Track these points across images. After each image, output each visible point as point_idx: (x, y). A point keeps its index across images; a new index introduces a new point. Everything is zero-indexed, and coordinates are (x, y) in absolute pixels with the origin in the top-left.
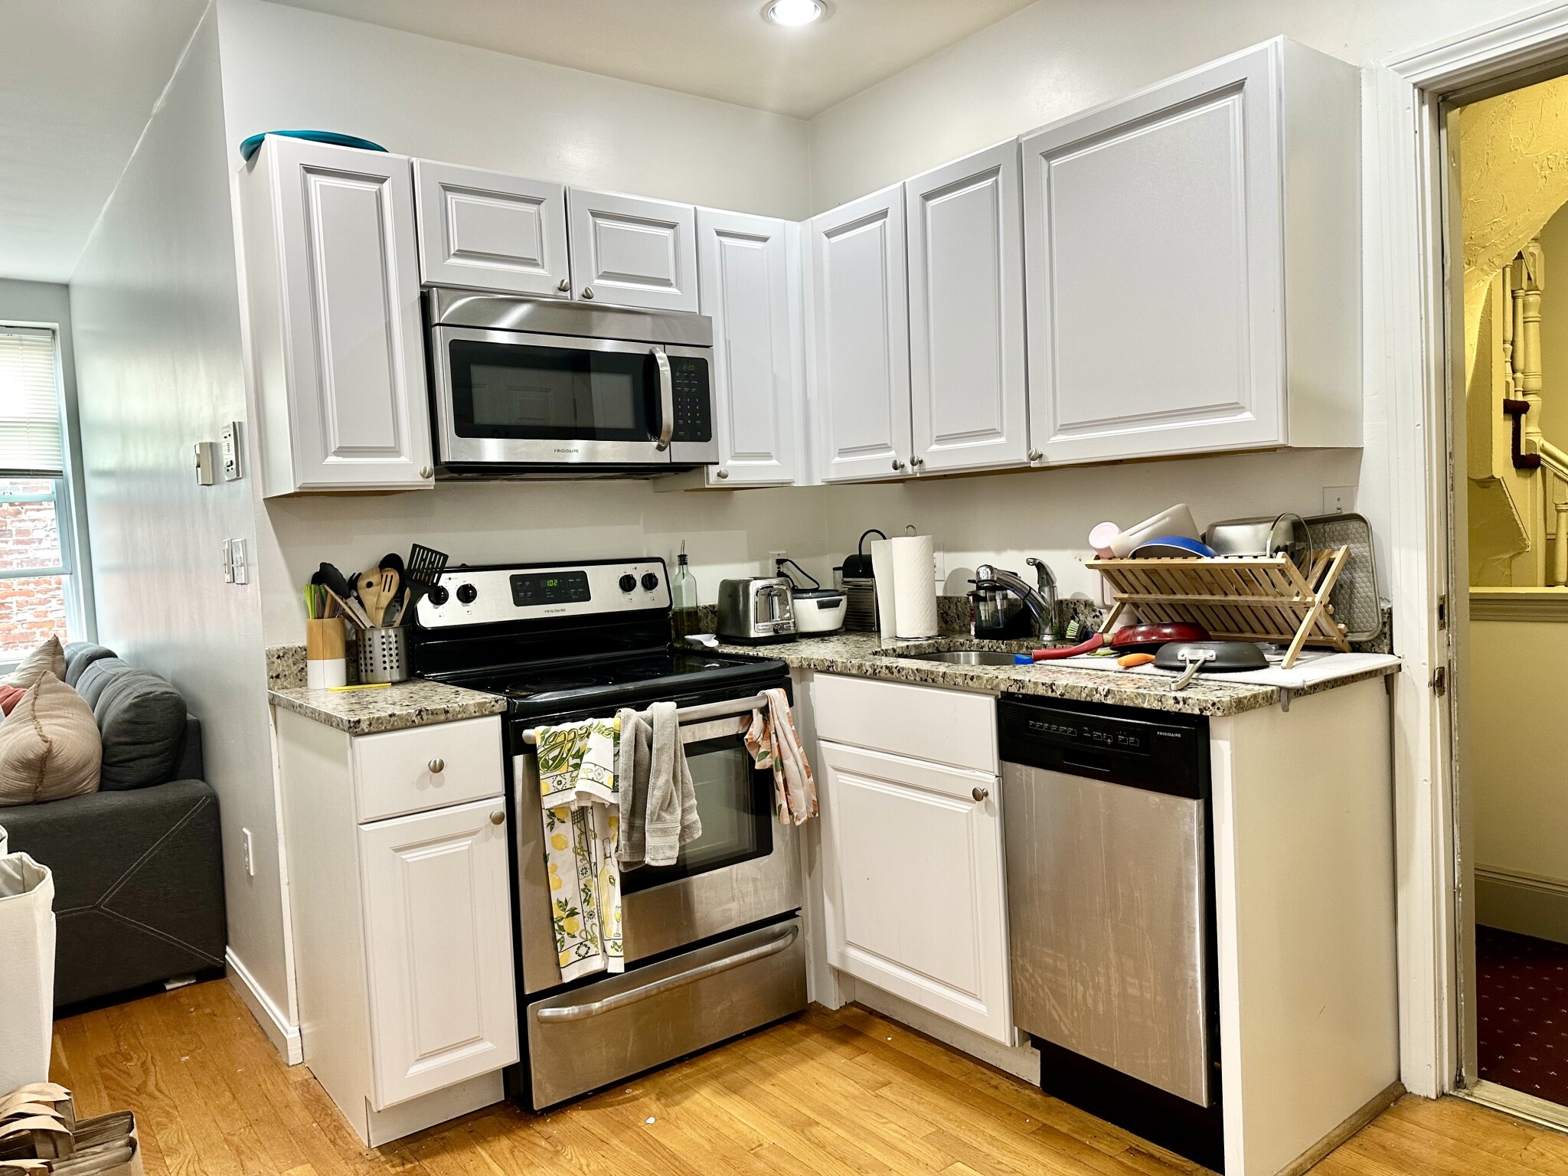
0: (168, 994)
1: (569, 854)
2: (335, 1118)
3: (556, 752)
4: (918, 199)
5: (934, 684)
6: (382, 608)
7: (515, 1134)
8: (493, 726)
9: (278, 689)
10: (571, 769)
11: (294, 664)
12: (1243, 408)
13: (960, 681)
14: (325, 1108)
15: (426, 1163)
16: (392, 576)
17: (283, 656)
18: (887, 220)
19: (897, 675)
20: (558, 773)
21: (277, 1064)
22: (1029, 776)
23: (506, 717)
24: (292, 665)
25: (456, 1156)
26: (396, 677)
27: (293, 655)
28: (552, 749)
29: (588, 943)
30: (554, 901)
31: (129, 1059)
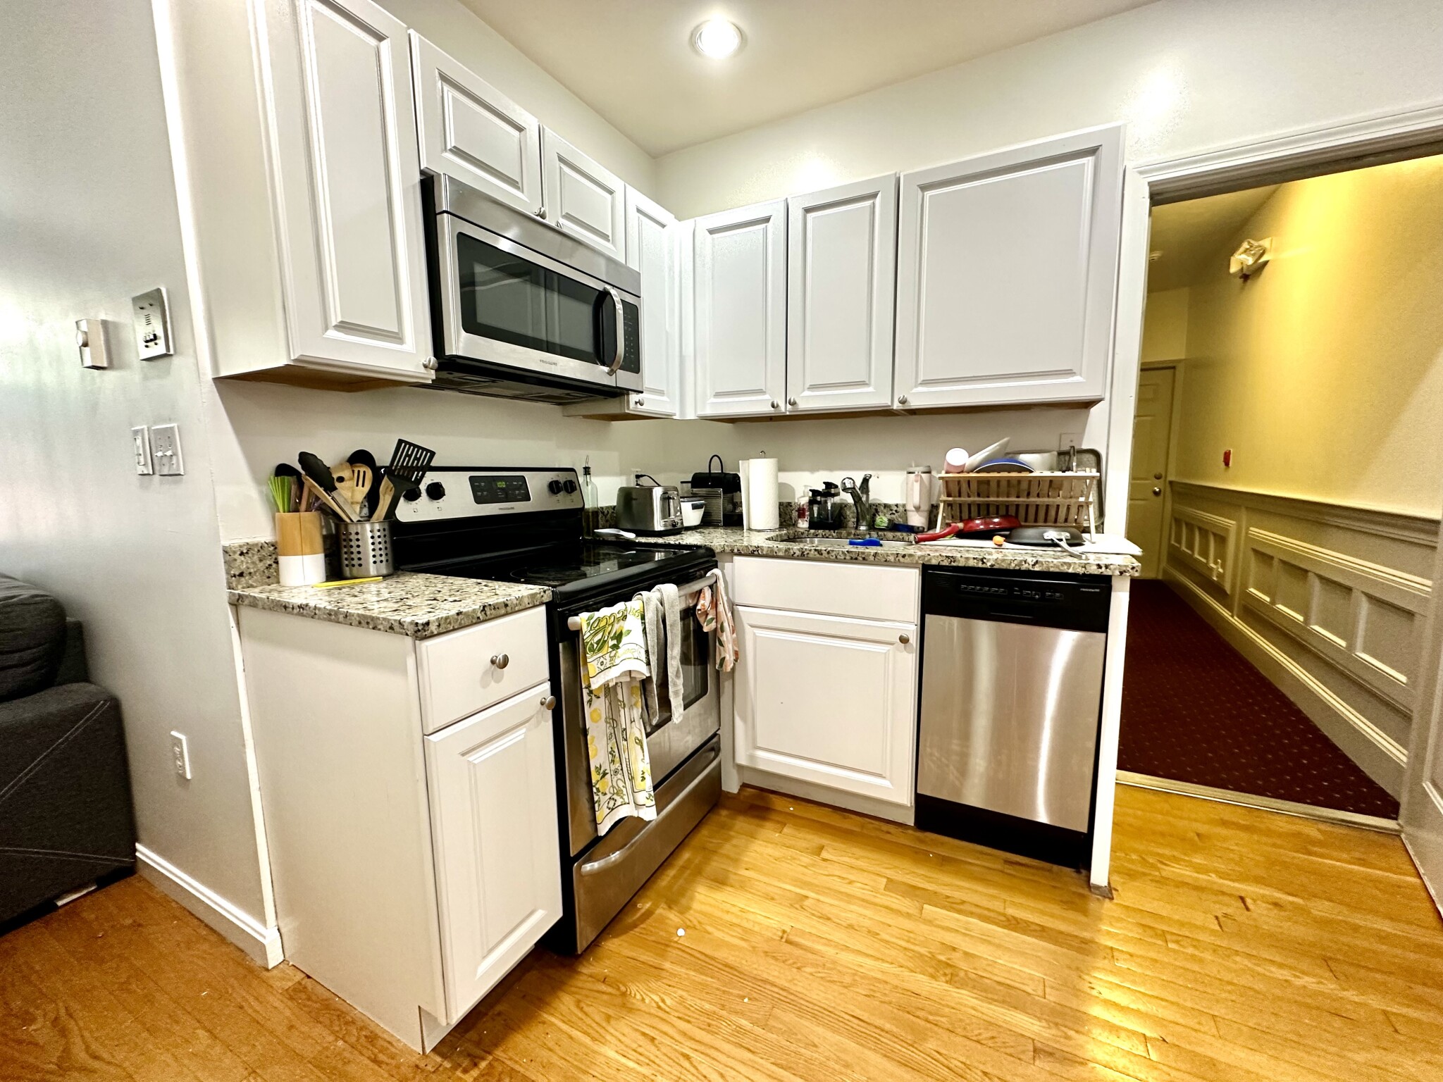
0: (61, 911)
1: (602, 724)
2: (360, 1024)
3: (599, 636)
4: (800, 212)
5: (865, 562)
6: (357, 503)
7: (571, 986)
8: (539, 615)
9: (243, 588)
10: (610, 650)
11: (261, 561)
12: (1075, 373)
13: (892, 558)
14: (341, 1015)
15: (499, 1053)
16: (364, 472)
17: (247, 553)
18: (770, 224)
19: (827, 556)
20: (600, 654)
21: (250, 970)
22: (951, 624)
23: (550, 607)
24: (258, 562)
25: (528, 1033)
26: (384, 572)
27: (259, 551)
28: (596, 634)
29: (615, 797)
30: (593, 769)
31: (28, 1019)
